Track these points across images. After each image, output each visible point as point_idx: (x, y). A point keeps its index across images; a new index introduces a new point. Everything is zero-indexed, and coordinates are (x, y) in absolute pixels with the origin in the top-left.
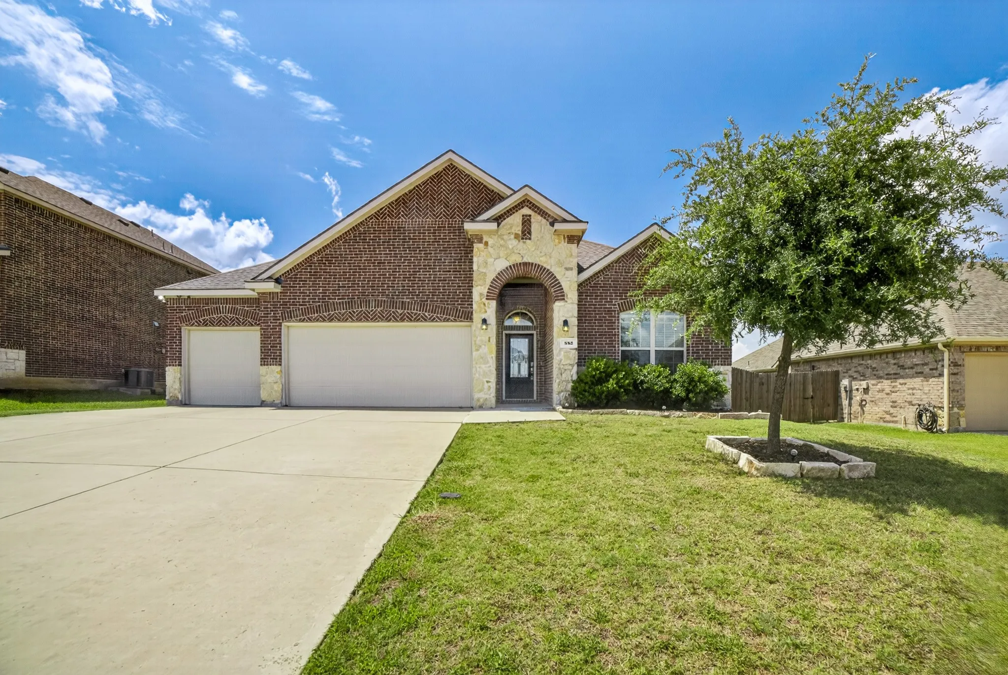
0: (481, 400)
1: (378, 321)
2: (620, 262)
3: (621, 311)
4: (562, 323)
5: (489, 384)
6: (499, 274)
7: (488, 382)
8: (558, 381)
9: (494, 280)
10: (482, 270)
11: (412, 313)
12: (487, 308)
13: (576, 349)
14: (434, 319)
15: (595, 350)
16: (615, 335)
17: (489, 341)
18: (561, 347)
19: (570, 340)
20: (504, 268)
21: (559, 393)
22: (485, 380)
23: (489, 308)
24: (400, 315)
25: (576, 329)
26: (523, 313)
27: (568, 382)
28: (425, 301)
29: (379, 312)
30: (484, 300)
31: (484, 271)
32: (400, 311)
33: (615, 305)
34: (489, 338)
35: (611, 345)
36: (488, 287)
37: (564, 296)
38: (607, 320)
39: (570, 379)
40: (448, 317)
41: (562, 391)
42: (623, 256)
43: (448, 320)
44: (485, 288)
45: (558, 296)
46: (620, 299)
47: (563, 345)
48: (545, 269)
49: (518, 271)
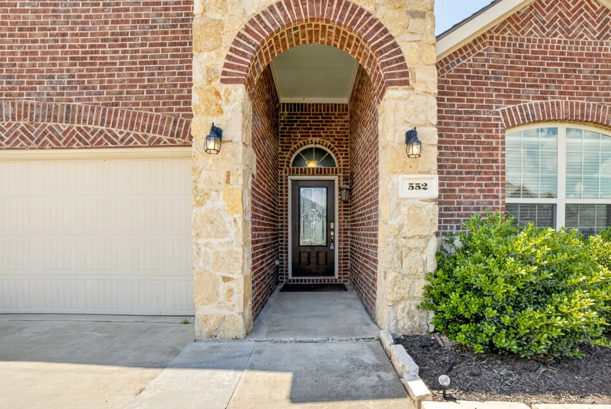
0: (212, 322)
1: (22, 148)
2: (505, 31)
3: (508, 127)
4: (404, 138)
5: (230, 284)
6: (252, 22)
7: (226, 279)
8: (391, 276)
9: (240, 35)
10: (214, 15)
11: (88, 129)
12: (222, 102)
13: (435, 200)
14: (131, 140)
15: (459, 203)
16: (498, 173)
17: (228, 182)
18: (401, 196)
19: (420, 179)
20: (265, 8)
21: (395, 304)
22: (219, 274)
23: (227, 101)
24: (65, 133)
25: (434, 152)
26: (318, 150)
27: (415, 276)
28: (113, 105)
29: (23, 129)
30: (217, 84)
31: (218, 17)
32: (64, 126)
33: (497, 113)
34: (228, 174)
35: (489, 193)
36: (226, 52)
37: (406, 74)
38: (483, 143)
39: (421, 269)
40: (158, 136)
41: (403, 299)
42: (509, 19)
43: (157, 143)
44: (219, 55)
45: (393, 75)
46: (508, 103)
47: (405, 192)
48: (362, 11)
49: (299, 14)
